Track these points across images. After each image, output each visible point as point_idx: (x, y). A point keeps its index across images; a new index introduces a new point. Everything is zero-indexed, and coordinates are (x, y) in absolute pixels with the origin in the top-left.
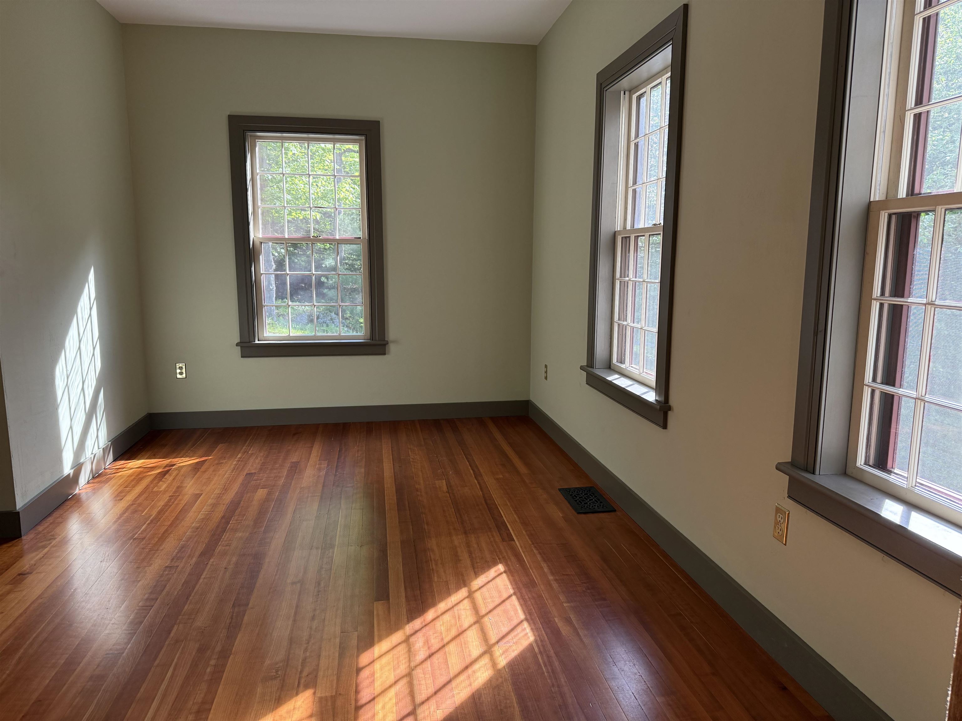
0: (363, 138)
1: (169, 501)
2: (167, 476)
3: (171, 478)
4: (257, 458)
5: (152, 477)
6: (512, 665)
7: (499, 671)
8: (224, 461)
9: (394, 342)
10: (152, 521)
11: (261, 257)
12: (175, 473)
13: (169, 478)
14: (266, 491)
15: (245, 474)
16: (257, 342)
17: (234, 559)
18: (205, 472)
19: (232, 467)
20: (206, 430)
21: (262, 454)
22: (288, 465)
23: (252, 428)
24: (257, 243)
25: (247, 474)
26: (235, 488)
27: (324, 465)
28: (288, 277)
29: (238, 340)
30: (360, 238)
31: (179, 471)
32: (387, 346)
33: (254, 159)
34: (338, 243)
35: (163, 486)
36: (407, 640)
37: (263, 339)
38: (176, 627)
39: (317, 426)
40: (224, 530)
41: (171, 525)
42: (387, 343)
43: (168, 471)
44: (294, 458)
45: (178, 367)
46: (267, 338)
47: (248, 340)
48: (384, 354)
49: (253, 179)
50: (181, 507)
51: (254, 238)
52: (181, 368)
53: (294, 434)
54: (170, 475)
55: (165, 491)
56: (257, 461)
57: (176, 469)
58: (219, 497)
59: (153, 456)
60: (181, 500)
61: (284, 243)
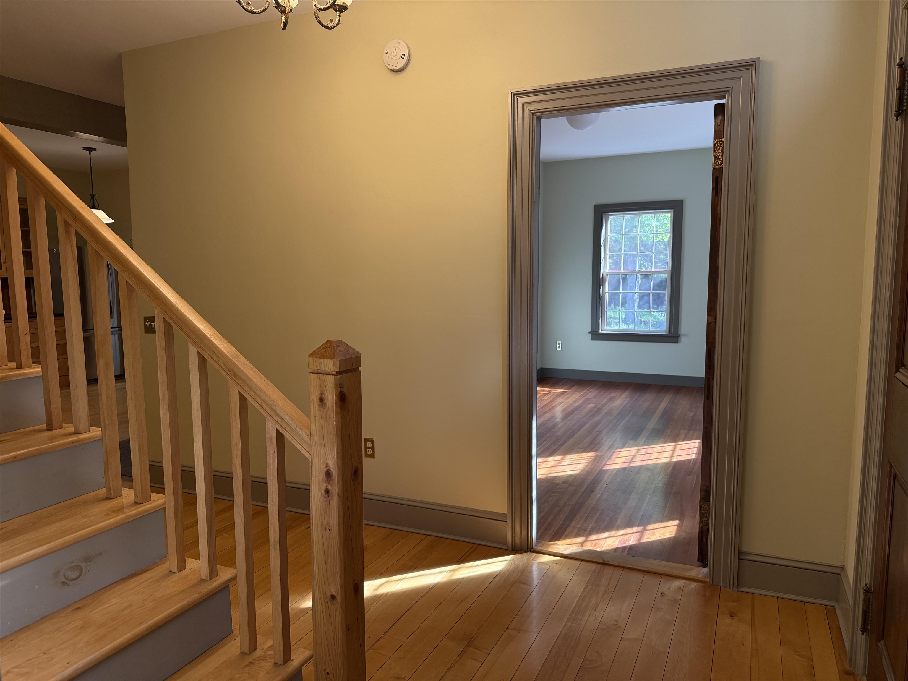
0: (672, 210)
1: (548, 403)
2: (548, 395)
3: (550, 396)
4: (593, 393)
5: (542, 394)
6: (677, 462)
7: (671, 461)
8: (576, 392)
9: (684, 335)
10: (541, 408)
11: (606, 283)
12: (552, 394)
13: (549, 396)
14: (594, 405)
15: (586, 398)
16: (600, 332)
17: (574, 422)
18: (566, 395)
19: (580, 395)
20: (569, 379)
21: (596, 392)
22: (609, 397)
23: (594, 381)
24: (605, 275)
25: (587, 398)
26: (580, 402)
27: (628, 399)
28: (621, 294)
29: (590, 330)
30: (667, 270)
31: (554, 393)
32: (679, 338)
33: (607, 227)
34: (652, 274)
35: (546, 398)
36: (638, 450)
37: (604, 330)
38: (548, 434)
39: (631, 384)
40: (572, 414)
41: (549, 410)
42: (680, 335)
43: (549, 393)
44: (613, 395)
45: (557, 343)
46: (606, 330)
47: (595, 331)
48: (677, 342)
49: (605, 239)
50: (553, 405)
51: (604, 273)
52: (559, 344)
53: (616, 386)
54: (550, 394)
55: (547, 400)
56: (593, 394)
57: (553, 393)
58: (572, 404)
59: (543, 387)
60: (554, 403)
61: (620, 275)
